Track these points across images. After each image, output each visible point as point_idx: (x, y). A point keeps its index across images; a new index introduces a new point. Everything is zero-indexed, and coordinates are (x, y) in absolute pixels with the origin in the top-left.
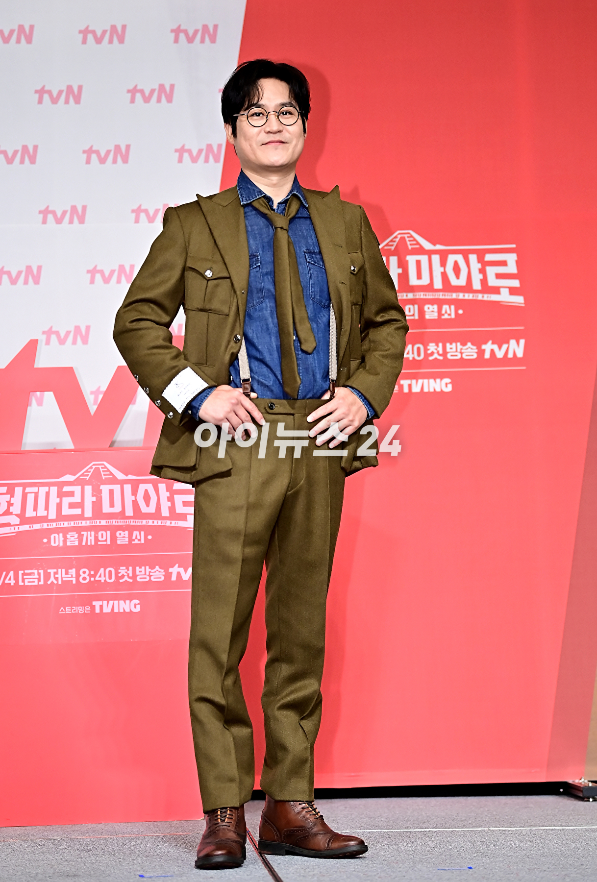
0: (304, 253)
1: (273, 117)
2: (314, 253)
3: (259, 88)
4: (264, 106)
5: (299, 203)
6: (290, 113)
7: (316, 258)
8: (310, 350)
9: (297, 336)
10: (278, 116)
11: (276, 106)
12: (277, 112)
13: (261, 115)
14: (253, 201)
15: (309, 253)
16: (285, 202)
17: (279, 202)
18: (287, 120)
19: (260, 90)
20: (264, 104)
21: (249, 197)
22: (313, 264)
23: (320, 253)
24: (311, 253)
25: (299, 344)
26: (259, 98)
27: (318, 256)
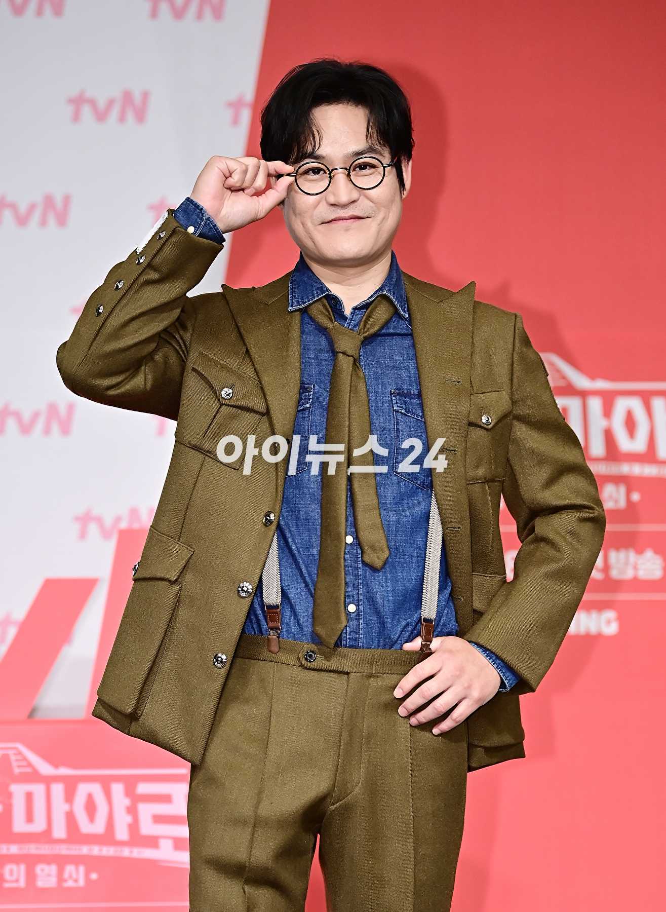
0: (391, 394)
1: (340, 176)
2: (408, 395)
3: (314, 130)
4: (324, 158)
5: (391, 310)
6: (373, 166)
7: (411, 403)
8: (378, 563)
9: (357, 538)
10: (349, 175)
11: (347, 157)
12: (346, 169)
13: (322, 172)
14: (310, 305)
15: (399, 394)
16: (365, 306)
17: (355, 305)
18: (366, 179)
19: (316, 133)
20: (324, 155)
21: (302, 298)
22: (405, 414)
23: (420, 395)
24: (401, 394)
25: (359, 552)
26: (315, 146)
27: (415, 401)
